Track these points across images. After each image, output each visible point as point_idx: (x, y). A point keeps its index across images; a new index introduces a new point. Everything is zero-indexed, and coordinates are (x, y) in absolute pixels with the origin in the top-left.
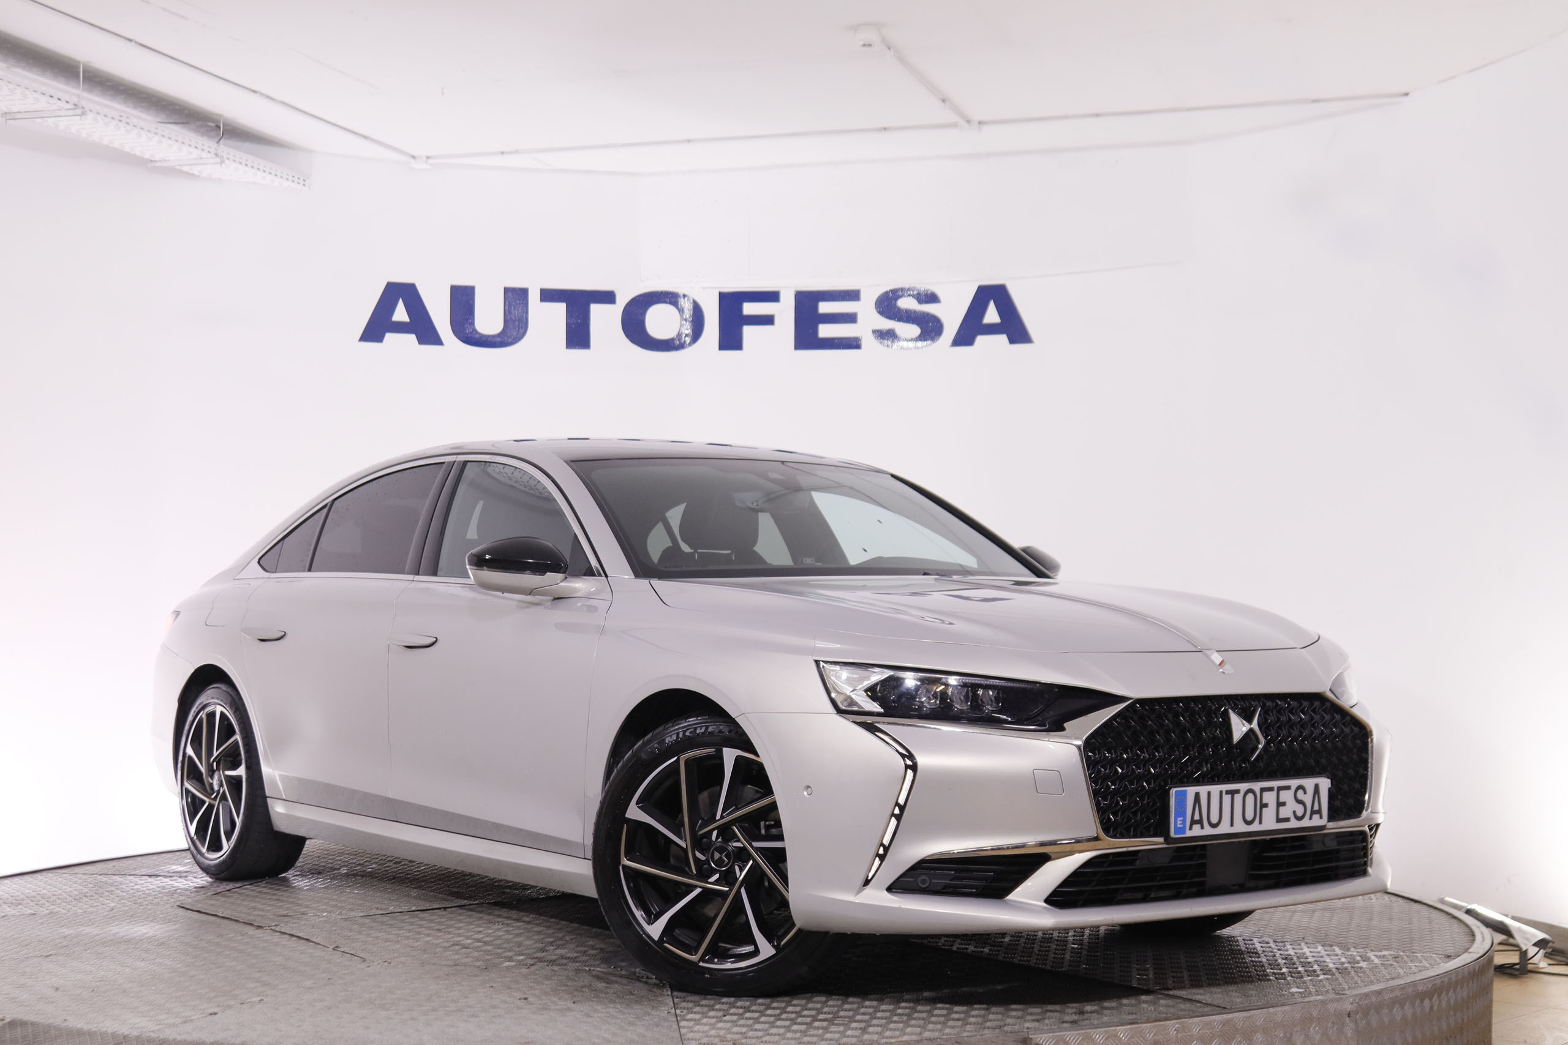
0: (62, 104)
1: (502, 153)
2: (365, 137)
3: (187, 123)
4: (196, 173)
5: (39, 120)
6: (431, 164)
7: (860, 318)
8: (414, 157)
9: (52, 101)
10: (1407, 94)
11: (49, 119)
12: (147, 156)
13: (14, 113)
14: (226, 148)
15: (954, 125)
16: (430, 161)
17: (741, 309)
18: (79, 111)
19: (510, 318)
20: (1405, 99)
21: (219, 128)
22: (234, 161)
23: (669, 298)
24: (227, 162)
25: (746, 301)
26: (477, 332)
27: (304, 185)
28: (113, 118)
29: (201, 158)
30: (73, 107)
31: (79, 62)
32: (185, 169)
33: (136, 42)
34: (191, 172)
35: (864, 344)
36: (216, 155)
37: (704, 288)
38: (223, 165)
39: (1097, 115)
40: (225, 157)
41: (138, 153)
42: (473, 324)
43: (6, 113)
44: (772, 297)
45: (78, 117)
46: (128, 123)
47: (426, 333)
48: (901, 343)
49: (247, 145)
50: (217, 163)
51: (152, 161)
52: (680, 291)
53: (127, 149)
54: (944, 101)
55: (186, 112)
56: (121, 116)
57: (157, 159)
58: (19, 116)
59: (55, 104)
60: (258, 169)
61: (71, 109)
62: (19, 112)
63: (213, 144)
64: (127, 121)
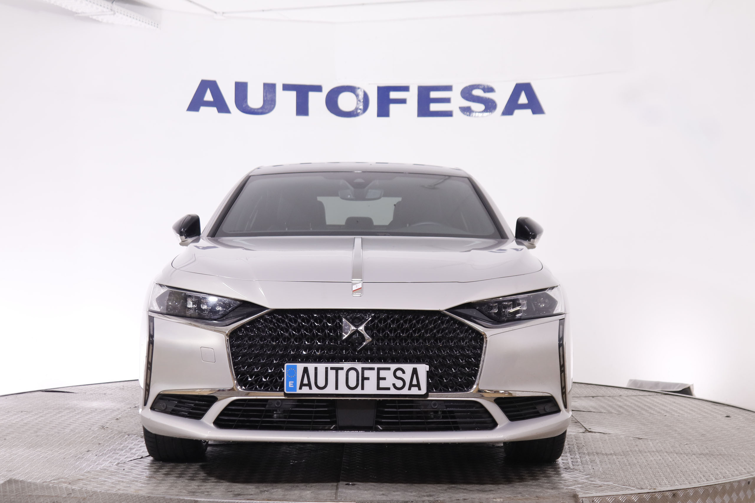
1: (263, 11)
2: (191, 2)
4: (100, 20)
6: (224, 16)
7: (452, 100)
8: (216, 13)
12: (74, 10)
14: (116, 6)
16: (224, 14)
17: (388, 95)
19: (267, 99)
22: (121, 13)
23: (351, 89)
24: (117, 13)
25: (392, 91)
26: (248, 107)
27: (157, 27)
29: (104, 12)
32: (94, 17)
34: (97, 20)
35: (454, 114)
36: (113, 11)
37: (369, 85)
38: (115, 15)
40: (116, 11)
41: (69, 8)
42: (246, 102)
44: (406, 89)
47: (222, 107)
48: (474, 114)
50: (112, 14)
51: (77, 13)
52: (357, 85)
53: (63, 6)
60: (133, 18)
63: (110, 4)
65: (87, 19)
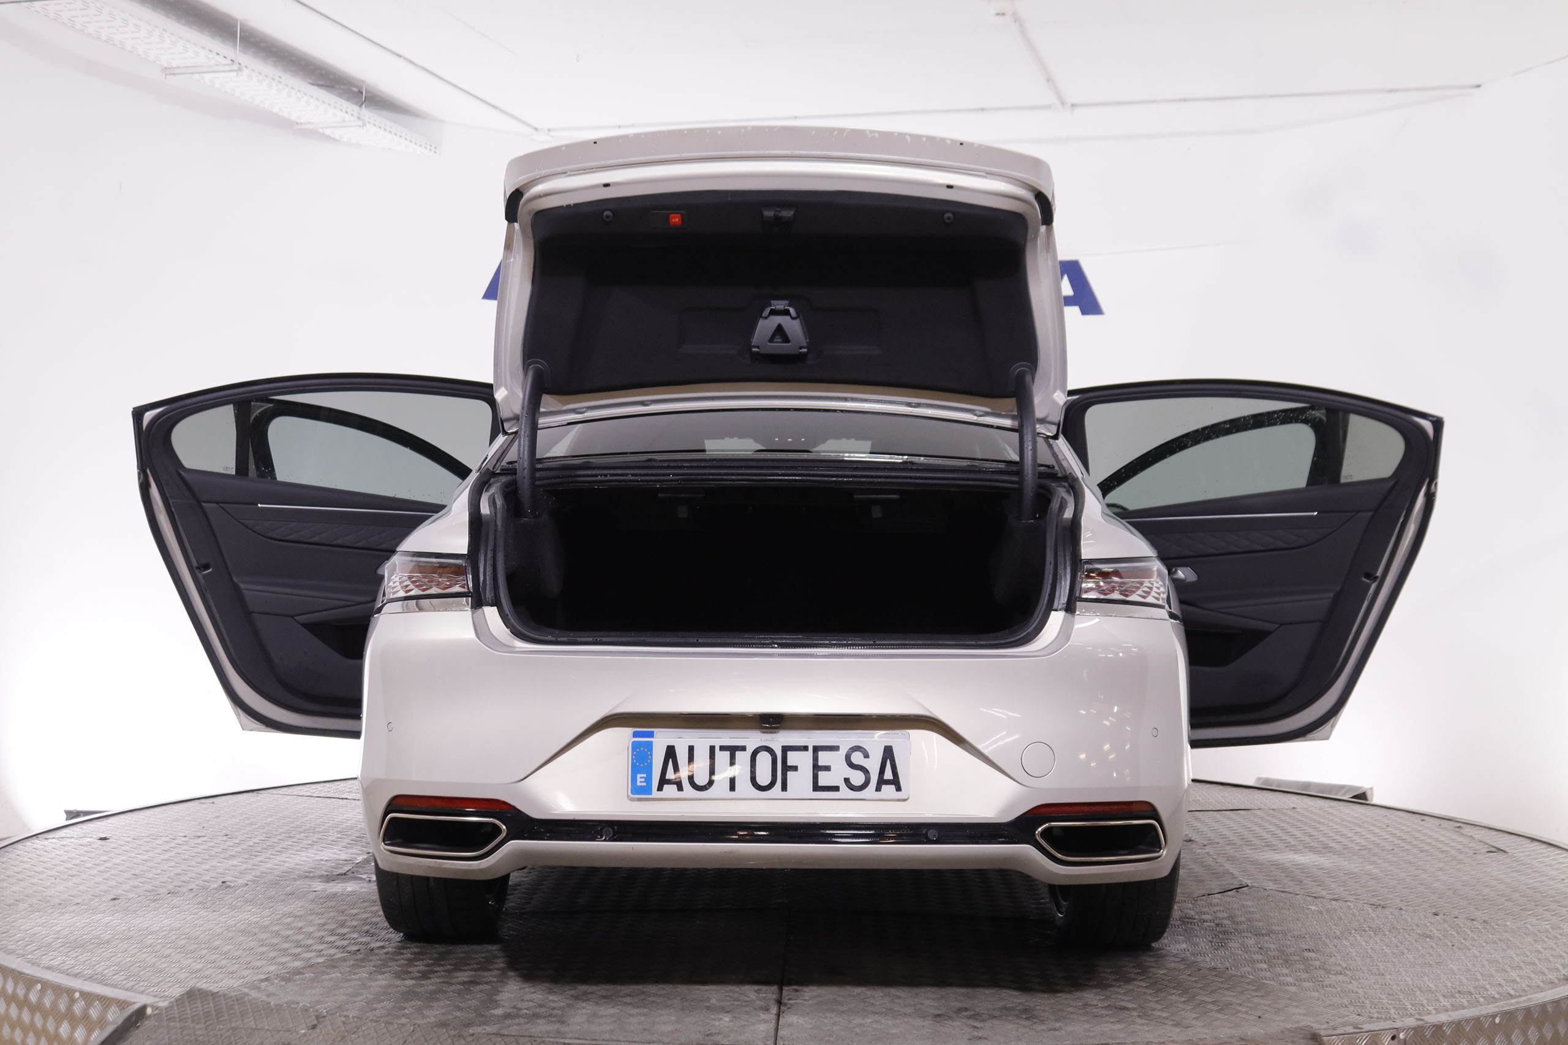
0: (219, 59)
3: (332, 87)
4: (338, 138)
5: (196, 76)
6: (552, 136)
8: (536, 129)
9: (211, 55)
10: (1479, 86)
11: (204, 75)
12: (293, 118)
13: (173, 68)
14: (366, 113)
15: (1049, 107)
16: (552, 133)
18: (235, 67)
20: (1476, 90)
21: (362, 93)
22: (375, 125)
24: (367, 125)
27: (435, 152)
28: (266, 76)
29: (344, 121)
30: (230, 62)
31: (236, 20)
32: (328, 132)
34: (332, 136)
36: (359, 118)
38: (365, 128)
39: (1185, 100)
40: (366, 122)
41: (285, 115)
43: (166, 68)
45: (235, 73)
46: (280, 82)
49: (384, 113)
50: (360, 126)
51: (297, 123)
53: (275, 110)
54: (1047, 79)
55: (331, 77)
56: (274, 77)
57: (303, 121)
58: (178, 71)
59: (213, 58)
60: (395, 134)
61: (228, 65)
62: (179, 67)
63: (356, 108)
64: (280, 80)
65: (313, 134)
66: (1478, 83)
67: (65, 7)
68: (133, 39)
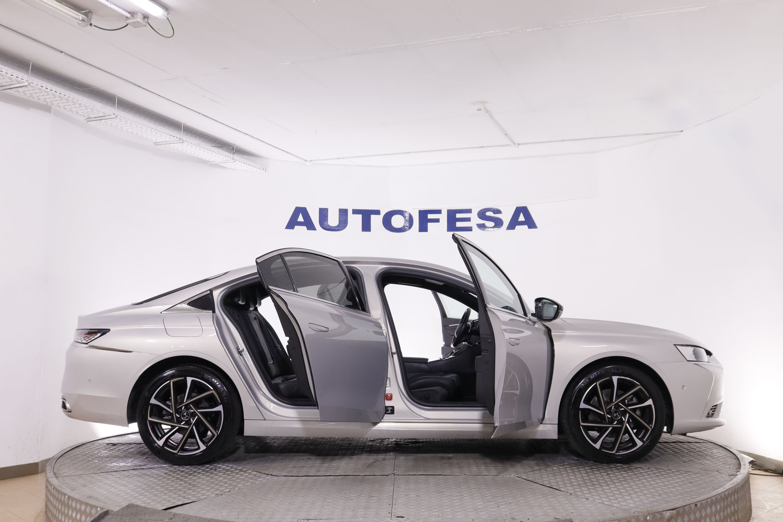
0: (175, 138)
1: (338, 158)
2: (288, 153)
3: (222, 147)
4: (226, 166)
5: (167, 145)
6: (312, 163)
8: (306, 161)
10: (682, 131)
11: (170, 145)
12: (207, 160)
13: (158, 142)
14: (236, 157)
15: (509, 145)
16: (312, 162)
18: (181, 141)
20: (681, 133)
21: (234, 149)
22: (239, 161)
24: (236, 161)
27: (265, 171)
28: (194, 145)
29: (228, 160)
31: (182, 123)
32: (222, 165)
33: (202, 114)
34: (224, 166)
36: (233, 159)
37: (413, 209)
38: (236, 163)
39: (563, 141)
40: (236, 160)
41: (204, 159)
43: (155, 143)
45: (181, 144)
46: (200, 147)
49: (245, 156)
50: (233, 162)
51: (209, 162)
52: (405, 210)
53: (200, 157)
54: (506, 135)
55: (222, 143)
56: (197, 144)
57: (211, 161)
58: (160, 144)
59: (172, 138)
60: (248, 165)
61: (178, 140)
62: (160, 142)
63: (232, 155)
64: (199, 145)
65: (216, 166)
66: (682, 130)
67: (113, 121)
68: (141, 132)
